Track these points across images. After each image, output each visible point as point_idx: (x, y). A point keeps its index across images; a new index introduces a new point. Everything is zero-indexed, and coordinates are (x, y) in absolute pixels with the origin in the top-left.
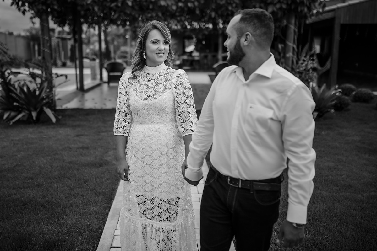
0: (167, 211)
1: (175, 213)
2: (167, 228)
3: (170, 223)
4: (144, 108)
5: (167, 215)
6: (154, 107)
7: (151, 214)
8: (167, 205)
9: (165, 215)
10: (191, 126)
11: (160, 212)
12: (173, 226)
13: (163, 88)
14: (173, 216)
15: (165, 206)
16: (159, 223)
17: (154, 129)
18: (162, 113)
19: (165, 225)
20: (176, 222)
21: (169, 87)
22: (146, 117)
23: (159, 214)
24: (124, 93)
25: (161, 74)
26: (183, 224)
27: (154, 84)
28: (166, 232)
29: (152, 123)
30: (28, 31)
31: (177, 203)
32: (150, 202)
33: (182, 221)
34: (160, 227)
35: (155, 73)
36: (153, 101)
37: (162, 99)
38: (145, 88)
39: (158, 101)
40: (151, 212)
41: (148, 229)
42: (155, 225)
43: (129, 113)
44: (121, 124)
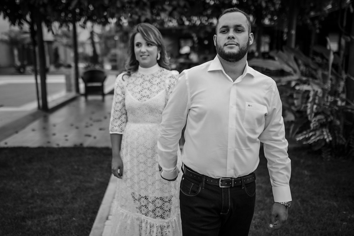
0: (161, 208)
1: (169, 210)
2: (161, 224)
3: (164, 220)
4: (139, 108)
5: (161, 212)
6: (149, 107)
7: (146, 210)
8: (161, 202)
9: (159, 212)
11: (154, 209)
12: (167, 223)
13: (157, 88)
14: (167, 213)
15: (159, 203)
16: (153, 219)
17: (148, 128)
18: (156, 113)
19: (158, 222)
20: (169, 219)
21: (162, 87)
22: (140, 116)
23: (154, 211)
24: (120, 92)
25: (156, 75)
26: (176, 221)
27: (149, 85)
28: (159, 228)
29: (146, 123)
30: (6, 34)
31: (171, 200)
32: (145, 199)
33: (175, 218)
34: (154, 223)
35: (149, 74)
36: (148, 101)
37: (156, 99)
38: (140, 88)
39: (152, 101)
40: (146, 208)
41: (143, 225)
42: (149, 221)
43: (124, 112)
44: (117, 122)
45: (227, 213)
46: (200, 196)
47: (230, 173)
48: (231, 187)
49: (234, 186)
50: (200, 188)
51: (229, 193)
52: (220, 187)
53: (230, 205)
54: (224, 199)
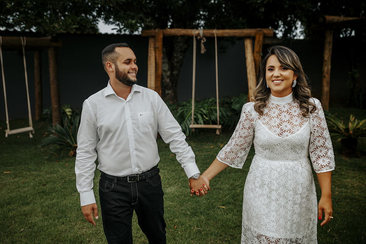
6: (292, 143)
10: (329, 162)
17: (289, 167)
22: (279, 153)
29: (287, 160)
35: (285, 103)
37: (300, 134)
39: (296, 136)
45: (137, 202)
46: (114, 191)
47: (135, 170)
48: (137, 181)
49: (139, 181)
50: (113, 185)
51: (137, 186)
52: (129, 182)
53: (138, 195)
54: (133, 191)
